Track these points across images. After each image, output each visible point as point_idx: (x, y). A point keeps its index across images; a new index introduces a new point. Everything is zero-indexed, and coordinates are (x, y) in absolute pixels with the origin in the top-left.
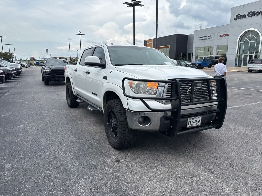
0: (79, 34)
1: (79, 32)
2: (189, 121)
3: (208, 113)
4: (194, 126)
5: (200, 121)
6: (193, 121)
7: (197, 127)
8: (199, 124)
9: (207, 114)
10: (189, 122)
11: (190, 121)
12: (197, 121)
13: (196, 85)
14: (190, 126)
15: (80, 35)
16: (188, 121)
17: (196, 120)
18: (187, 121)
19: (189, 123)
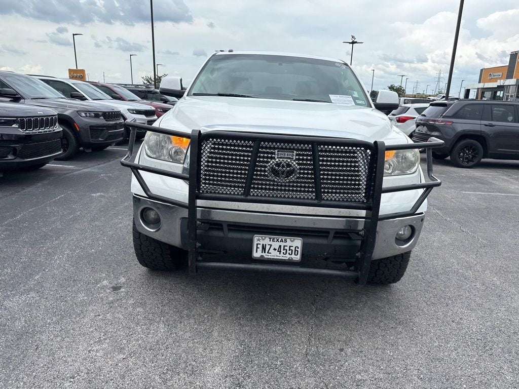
0: (351, 42)
1: (353, 37)
2: (259, 242)
3: (332, 235)
4: (276, 257)
5: (299, 250)
6: (271, 245)
7: (288, 262)
8: (297, 258)
9: (327, 237)
10: (260, 247)
11: (262, 242)
12: (287, 248)
13: (274, 153)
14: (262, 256)
15: (353, 43)
16: (255, 242)
17: (283, 244)
18: (252, 241)
19: (257, 248)
